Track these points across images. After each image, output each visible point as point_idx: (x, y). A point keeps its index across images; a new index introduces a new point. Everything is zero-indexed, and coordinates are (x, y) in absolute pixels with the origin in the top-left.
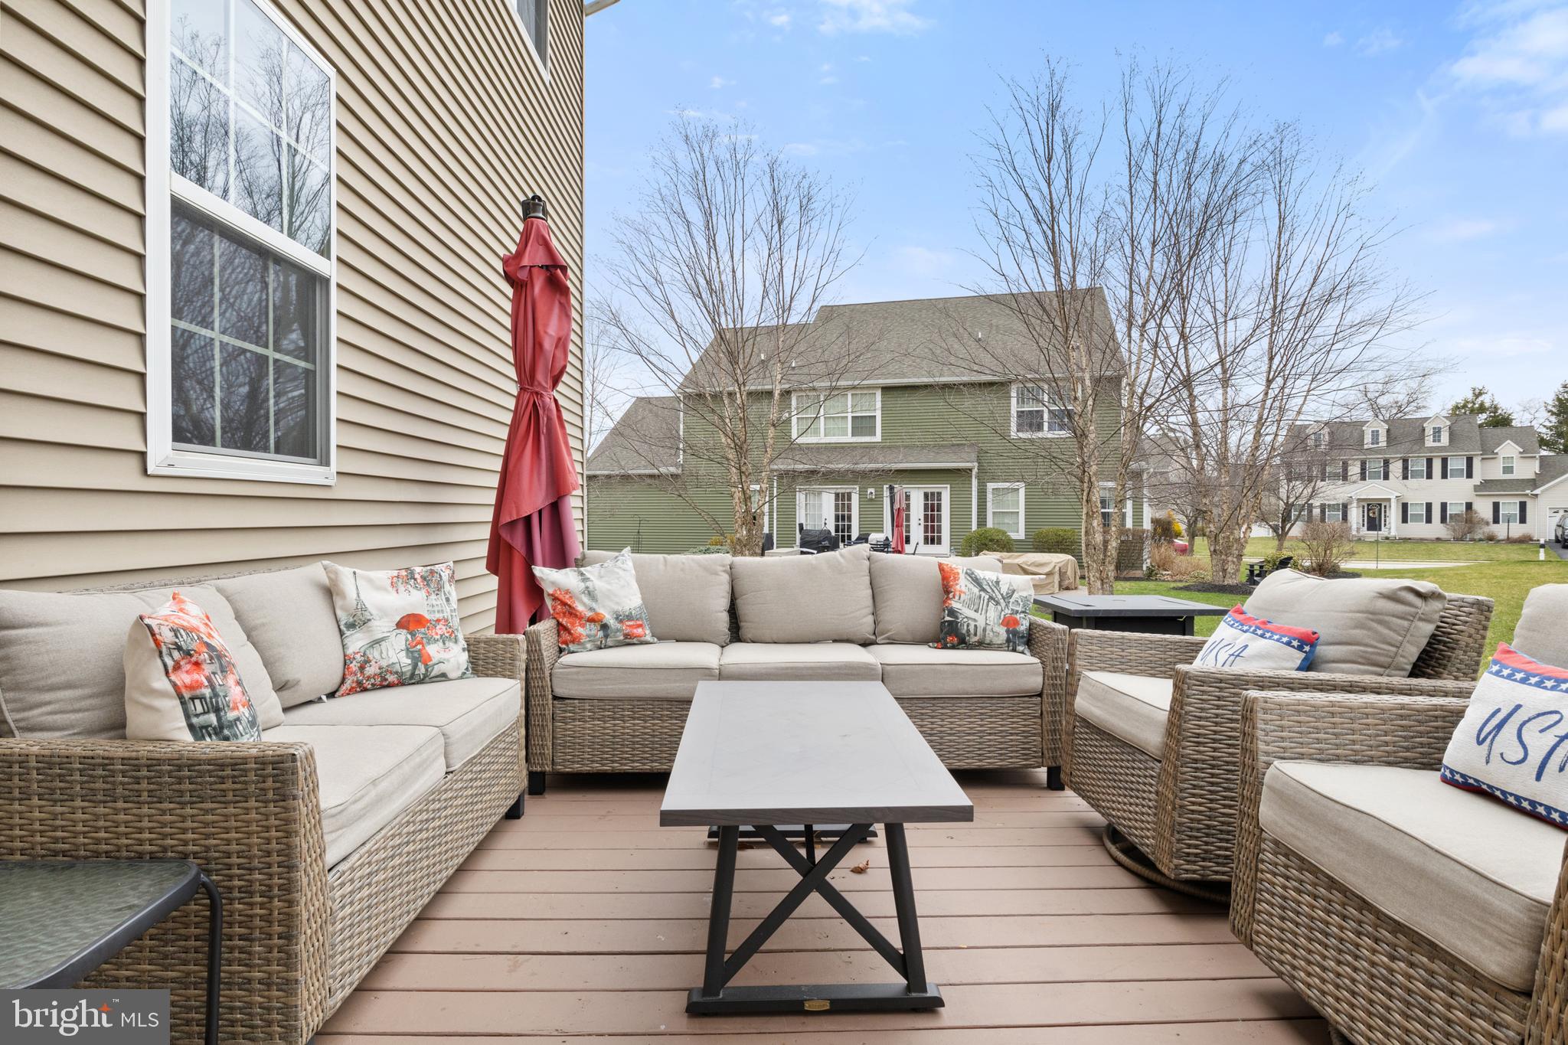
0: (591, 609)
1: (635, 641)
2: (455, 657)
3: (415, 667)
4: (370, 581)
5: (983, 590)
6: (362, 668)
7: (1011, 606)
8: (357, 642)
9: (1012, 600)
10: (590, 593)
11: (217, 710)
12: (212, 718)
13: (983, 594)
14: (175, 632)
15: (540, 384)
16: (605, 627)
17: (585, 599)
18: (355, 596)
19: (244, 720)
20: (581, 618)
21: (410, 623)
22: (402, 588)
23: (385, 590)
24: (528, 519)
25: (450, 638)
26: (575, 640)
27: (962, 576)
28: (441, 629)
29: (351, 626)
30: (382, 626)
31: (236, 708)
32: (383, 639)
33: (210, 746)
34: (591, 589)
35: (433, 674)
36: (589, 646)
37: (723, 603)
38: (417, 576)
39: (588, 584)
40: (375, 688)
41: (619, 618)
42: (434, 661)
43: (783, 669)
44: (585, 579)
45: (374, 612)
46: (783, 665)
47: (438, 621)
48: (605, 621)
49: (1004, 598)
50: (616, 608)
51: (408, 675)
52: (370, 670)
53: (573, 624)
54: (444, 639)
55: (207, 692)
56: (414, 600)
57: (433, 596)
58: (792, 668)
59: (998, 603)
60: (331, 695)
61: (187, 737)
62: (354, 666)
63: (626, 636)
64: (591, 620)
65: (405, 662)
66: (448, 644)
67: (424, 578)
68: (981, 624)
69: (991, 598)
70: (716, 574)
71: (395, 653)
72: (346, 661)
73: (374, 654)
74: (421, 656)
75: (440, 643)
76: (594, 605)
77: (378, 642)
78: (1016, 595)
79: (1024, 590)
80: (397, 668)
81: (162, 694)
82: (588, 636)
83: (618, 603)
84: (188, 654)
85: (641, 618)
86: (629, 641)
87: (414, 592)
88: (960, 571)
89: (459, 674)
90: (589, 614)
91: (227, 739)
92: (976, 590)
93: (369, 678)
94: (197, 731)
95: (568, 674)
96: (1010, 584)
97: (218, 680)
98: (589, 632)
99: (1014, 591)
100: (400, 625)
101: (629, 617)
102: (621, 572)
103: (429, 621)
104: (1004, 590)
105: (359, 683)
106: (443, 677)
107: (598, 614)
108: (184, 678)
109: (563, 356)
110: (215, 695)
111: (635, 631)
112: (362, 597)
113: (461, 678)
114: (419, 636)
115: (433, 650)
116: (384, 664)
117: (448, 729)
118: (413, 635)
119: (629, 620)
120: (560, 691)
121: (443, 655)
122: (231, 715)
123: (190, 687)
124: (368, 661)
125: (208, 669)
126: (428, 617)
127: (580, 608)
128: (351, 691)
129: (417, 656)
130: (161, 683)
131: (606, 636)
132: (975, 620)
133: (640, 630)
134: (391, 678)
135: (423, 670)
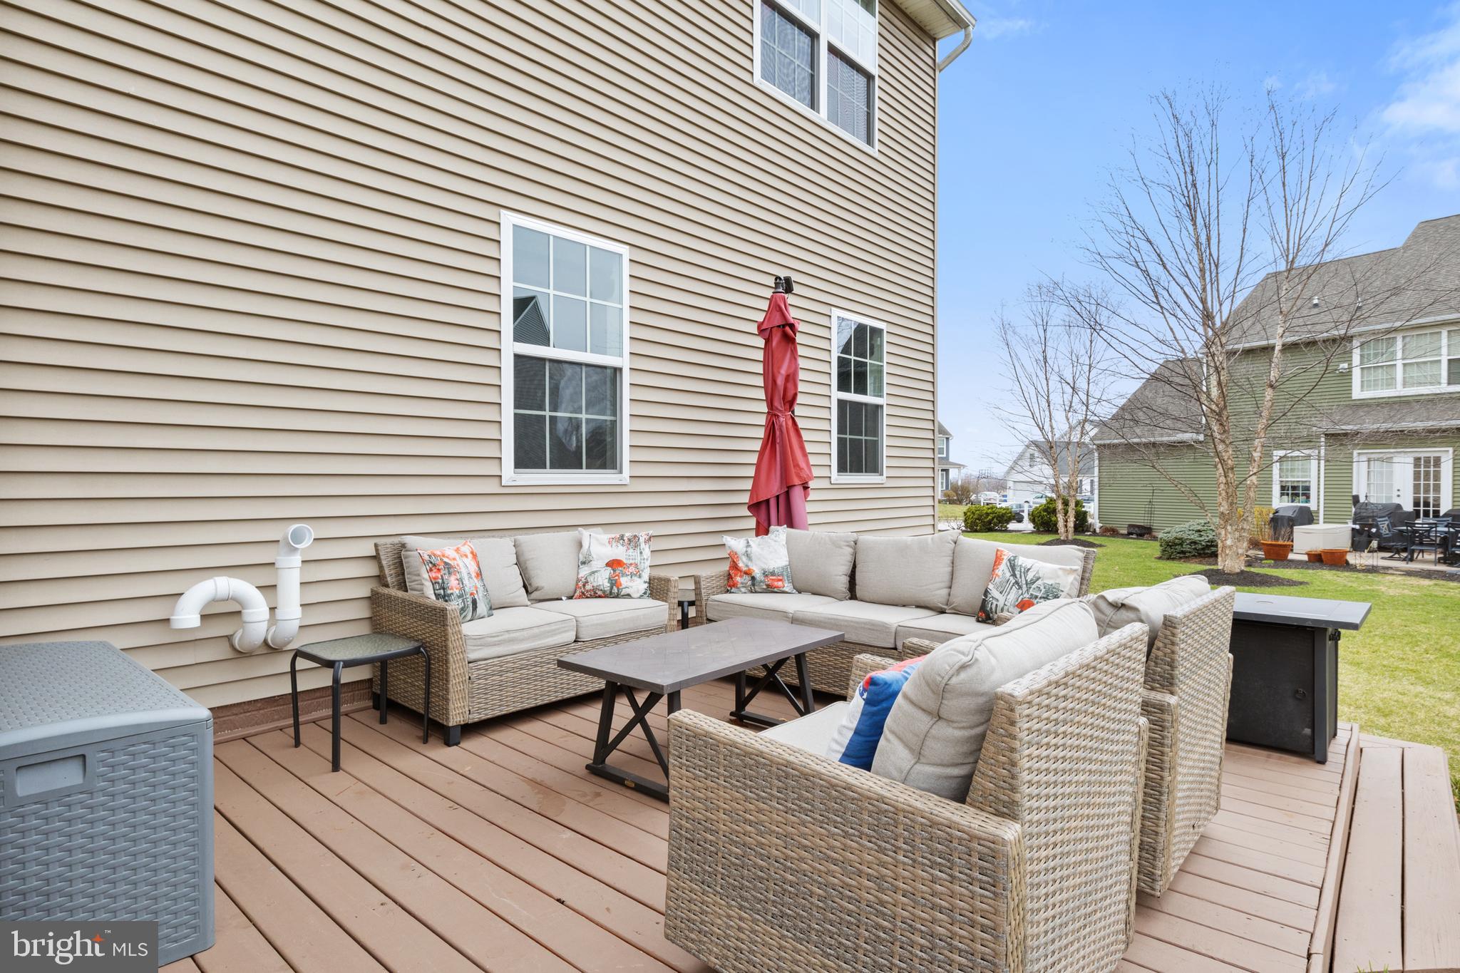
0: (747, 566)
1: (776, 590)
2: (637, 586)
3: (612, 588)
4: (597, 540)
5: (1014, 575)
6: (584, 585)
7: (1031, 591)
8: (584, 571)
9: (1033, 586)
10: (748, 555)
11: (444, 589)
12: (442, 592)
13: (1011, 578)
14: (430, 556)
15: (777, 409)
16: (753, 578)
17: (744, 559)
18: (587, 547)
19: (455, 595)
20: (741, 571)
21: (614, 564)
22: (614, 544)
23: (604, 545)
24: (767, 501)
25: (636, 575)
26: (734, 585)
27: (1005, 561)
28: (632, 569)
29: (584, 563)
30: (598, 564)
31: (452, 589)
32: (596, 572)
33: (441, 603)
34: (749, 552)
35: (622, 593)
36: (743, 590)
37: (846, 569)
38: (625, 538)
39: (749, 549)
40: (591, 597)
41: (765, 574)
42: (623, 586)
43: (829, 619)
44: (748, 545)
45: (594, 556)
46: (830, 616)
47: (631, 564)
48: (753, 574)
49: (1027, 584)
50: (766, 567)
51: (608, 592)
52: (588, 587)
53: (736, 575)
54: (632, 575)
55: (440, 581)
56: (619, 552)
57: (631, 550)
58: (834, 619)
59: (1020, 587)
60: (570, 598)
61: (433, 597)
62: (580, 584)
63: (768, 586)
64: (746, 573)
65: (607, 585)
66: (635, 578)
67: (629, 540)
68: (1001, 604)
69: (1017, 583)
70: (840, 547)
71: (602, 579)
72: (578, 580)
73: (591, 579)
74: (616, 582)
75: (629, 577)
76: (750, 564)
77: (593, 573)
78: (1039, 582)
79: (1050, 578)
80: (602, 588)
81: (426, 580)
82: (742, 583)
83: (765, 563)
84: (434, 565)
85: (782, 575)
86: (770, 589)
87: (620, 547)
88: (1005, 557)
89: (638, 595)
90: (745, 569)
91: (446, 601)
92: (1008, 574)
93: (587, 591)
94: (437, 596)
95: (715, 605)
96: (1038, 572)
97: (446, 577)
98: (743, 581)
99: (1038, 579)
100: (608, 565)
101: (773, 574)
102: (773, 543)
103: (624, 564)
104: (1030, 576)
105: (583, 593)
106: (628, 596)
107: (749, 570)
108: (433, 575)
109: (793, 388)
110: (443, 583)
111: (776, 583)
112: (591, 548)
113: (639, 598)
114: (617, 572)
115: (624, 581)
116: (595, 584)
117: (579, 619)
118: (614, 571)
119: (772, 575)
120: (710, 616)
121: (629, 584)
122: (449, 592)
123: (435, 578)
124: (587, 582)
125: (442, 572)
126: (625, 561)
127: (741, 565)
128: (580, 597)
129: (614, 582)
130: (426, 576)
131: (753, 585)
132: (997, 600)
133: (780, 584)
134: (600, 593)
135: (616, 591)
